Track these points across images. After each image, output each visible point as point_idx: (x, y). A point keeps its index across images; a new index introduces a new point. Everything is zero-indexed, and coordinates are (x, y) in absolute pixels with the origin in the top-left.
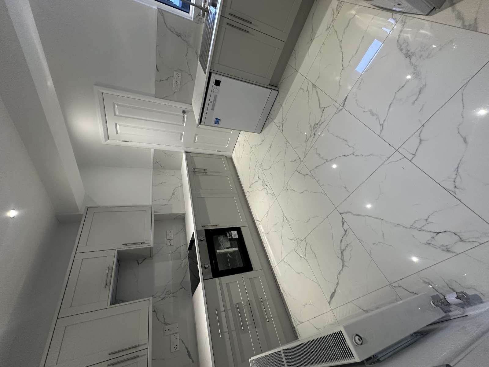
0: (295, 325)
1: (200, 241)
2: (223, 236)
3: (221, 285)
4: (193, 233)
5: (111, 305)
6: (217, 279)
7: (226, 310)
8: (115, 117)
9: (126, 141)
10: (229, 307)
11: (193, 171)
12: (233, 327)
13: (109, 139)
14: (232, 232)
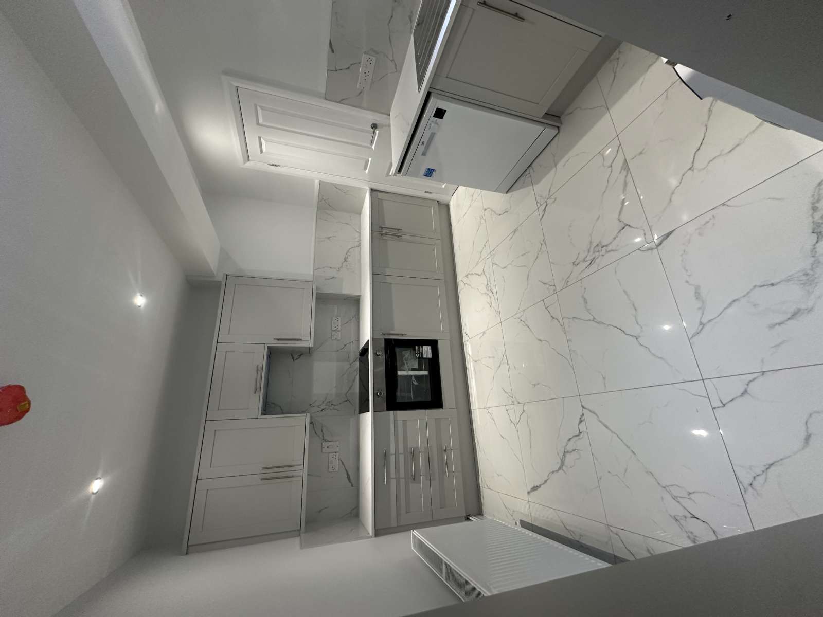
0: (481, 485)
4: (368, 341)
5: (262, 415)
6: (392, 413)
8: (259, 127)
9: (276, 165)
10: (401, 450)
11: (379, 231)
13: (249, 160)
14: (425, 348)
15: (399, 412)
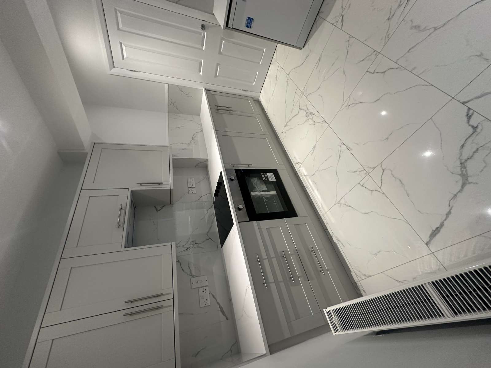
0: (356, 280)
1: (230, 180)
2: (257, 179)
3: (260, 229)
4: (221, 172)
5: (125, 247)
6: (255, 223)
7: (269, 258)
8: (118, 31)
9: (135, 71)
10: (272, 254)
11: (215, 109)
12: (280, 278)
13: (114, 67)
14: (268, 174)
15: (261, 222)
